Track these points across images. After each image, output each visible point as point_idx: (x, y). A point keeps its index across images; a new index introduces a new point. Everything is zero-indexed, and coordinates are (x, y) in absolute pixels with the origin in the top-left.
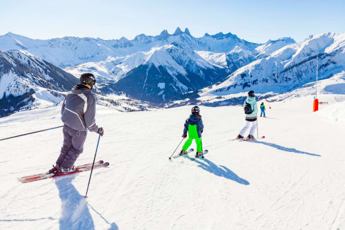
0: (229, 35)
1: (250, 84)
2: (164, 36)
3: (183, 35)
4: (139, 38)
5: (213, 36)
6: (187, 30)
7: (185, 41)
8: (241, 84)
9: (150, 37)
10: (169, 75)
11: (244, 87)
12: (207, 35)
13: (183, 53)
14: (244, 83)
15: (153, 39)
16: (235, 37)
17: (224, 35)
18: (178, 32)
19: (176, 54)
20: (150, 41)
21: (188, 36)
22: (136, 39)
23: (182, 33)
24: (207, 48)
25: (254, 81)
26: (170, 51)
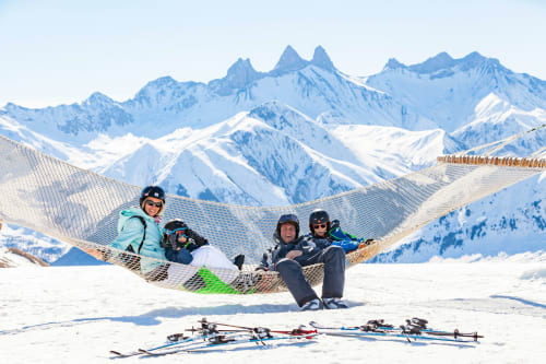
0: (473, 60)
1: (463, 236)
2: (241, 79)
3: (307, 72)
4: (153, 92)
5: (414, 68)
6: (320, 52)
7: (314, 93)
8: (436, 239)
9: (192, 84)
10: (236, 221)
11: (444, 247)
12: (393, 64)
13: (288, 144)
14: (445, 233)
15: (200, 93)
16: (493, 67)
17: (453, 62)
18: (290, 62)
19: (263, 151)
20: (190, 103)
21: (325, 74)
22: (142, 96)
23: (305, 63)
24: (396, 112)
25: (475, 228)
26: (244, 139)
